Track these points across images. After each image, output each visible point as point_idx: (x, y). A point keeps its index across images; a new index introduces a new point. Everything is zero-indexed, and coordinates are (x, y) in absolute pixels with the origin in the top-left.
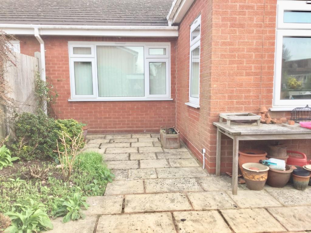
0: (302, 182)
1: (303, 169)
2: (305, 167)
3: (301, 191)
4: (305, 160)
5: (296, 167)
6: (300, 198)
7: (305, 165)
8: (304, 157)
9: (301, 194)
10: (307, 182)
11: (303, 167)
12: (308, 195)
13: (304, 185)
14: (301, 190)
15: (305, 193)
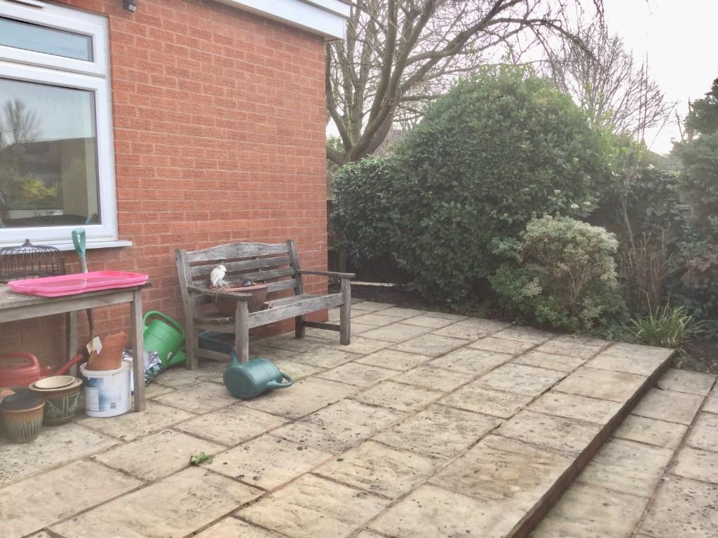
0: (25, 423)
1: (30, 390)
2: (34, 386)
3: (26, 445)
4: (36, 369)
5: (14, 391)
6: (21, 462)
7: (37, 380)
8: (33, 364)
9: (24, 452)
10: (39, 418)
11: (30, 387)
12: (41, 449)
13: (31, 429)
14: (26, 442)
15: (35, 446)
